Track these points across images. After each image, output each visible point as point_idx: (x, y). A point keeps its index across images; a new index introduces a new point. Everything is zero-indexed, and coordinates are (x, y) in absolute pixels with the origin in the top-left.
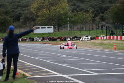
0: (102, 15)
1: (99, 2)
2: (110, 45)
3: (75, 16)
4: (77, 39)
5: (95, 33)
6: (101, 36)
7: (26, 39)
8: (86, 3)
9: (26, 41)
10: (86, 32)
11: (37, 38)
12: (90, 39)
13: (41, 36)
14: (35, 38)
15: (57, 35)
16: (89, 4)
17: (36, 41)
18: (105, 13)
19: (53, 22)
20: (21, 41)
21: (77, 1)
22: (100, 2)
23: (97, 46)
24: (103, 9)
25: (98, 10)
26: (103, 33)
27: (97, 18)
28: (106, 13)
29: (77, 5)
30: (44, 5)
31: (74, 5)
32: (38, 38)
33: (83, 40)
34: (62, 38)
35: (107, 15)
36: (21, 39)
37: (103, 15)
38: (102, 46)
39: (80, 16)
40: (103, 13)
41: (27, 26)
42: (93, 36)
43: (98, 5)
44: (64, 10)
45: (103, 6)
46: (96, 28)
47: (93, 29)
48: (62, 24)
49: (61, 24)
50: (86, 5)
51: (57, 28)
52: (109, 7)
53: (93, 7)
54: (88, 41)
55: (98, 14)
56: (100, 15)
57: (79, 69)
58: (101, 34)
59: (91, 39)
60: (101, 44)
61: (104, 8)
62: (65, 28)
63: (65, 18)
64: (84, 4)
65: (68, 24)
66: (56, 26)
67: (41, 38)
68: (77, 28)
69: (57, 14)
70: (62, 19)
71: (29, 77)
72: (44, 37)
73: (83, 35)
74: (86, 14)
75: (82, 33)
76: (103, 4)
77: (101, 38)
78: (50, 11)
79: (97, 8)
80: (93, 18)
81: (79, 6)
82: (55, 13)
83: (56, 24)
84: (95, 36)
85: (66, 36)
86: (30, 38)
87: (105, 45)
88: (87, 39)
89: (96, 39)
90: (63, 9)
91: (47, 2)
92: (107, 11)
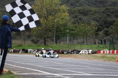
0: (106, 29)
1: (103, 16)
2: (113, 58)
3: (76, 28)
4: (76, 53)
5: (97, 47)
6: (104, 50)
7: (19, 51)
8: (89, 16)
9: (18, 52)
10: (88, 46)
11: (31, 49)
12: (90, 53)
13: (36, 48)
14: (29, 50)
15: (54, 47)
16: (93, 17)
17: (30, 53)
18: (110, 28)
19: (50, 33)
20: (13, 52)
21: (80, 13)
22: (105, 16)
23: (98, 59)
24: (108, 23)
25: (102, 23)
26: (106, 47)
27: (101, 33)
28: (112, 28)
29: (79, 18)
30: (41, 13)
31: (76, 17)
32: (33, 50)
33: (83, 53)
34: (59, 51)
35: (112, 30)
36: (13, 50)
37: (108, 29)
38: (104, 58)
39: (82, 28)
40: (108, 28)
41: (21, 38)
42: (95, 50)
43: (102, 19)
44: (63, 21)
45: (108, 20)
46: (99, 43)
47: (95, 44)
48: (61, 36)
49: (59, 36)
50: (89, 18)
51: (54, 41)
52: (114, 21)
53: (97, 20)
54: (88, 54)
55: (102, 28)
56: (105, 29)
57: (73, 71)
58: (103, 48)
59: (93, 53)
60: (103, 57)
61: (110, 22)
62: (63, 41)
63: (64, 29)
64: (87, 17)
65: (68, 37)
66: (54, 37)
67: (36, 50)
68: (78, 42)
69: (55, 25)
70: (61, 31)
71: (15, 74)
72: (40, 49)
73: (84, 49)
74: (88, 27)
75: (82, 47)
76: (109, 18)
77: (104, 52)
78: (47, 20)
79: (101, 22)
80: (96, 32)
81: (81, 19)
82: (53, 23)
83: (54, 35)
84: (97, 50)
85: (65, 49)
86: (23, 50)
87: (107, 58)
88: (88, 53)
89: (97, 53)
90: (63, 19)
91: (45, 10)
92: (112, 25)
